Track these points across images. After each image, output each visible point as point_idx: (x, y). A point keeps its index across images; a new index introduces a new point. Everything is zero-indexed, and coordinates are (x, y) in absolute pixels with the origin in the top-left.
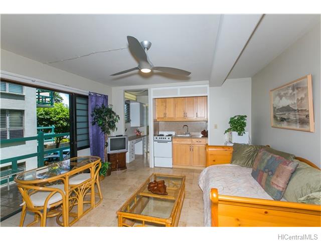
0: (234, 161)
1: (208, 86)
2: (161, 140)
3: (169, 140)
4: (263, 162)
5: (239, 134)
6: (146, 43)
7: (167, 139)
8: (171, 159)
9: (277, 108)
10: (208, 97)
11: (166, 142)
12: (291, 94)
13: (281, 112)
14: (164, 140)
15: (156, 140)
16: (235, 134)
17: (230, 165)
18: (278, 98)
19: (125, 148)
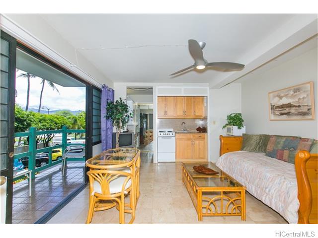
0: (245, 148)
1: (208, 88)
2: (165, 136)
3: (172, 136)
4: (279, 144)
5: (239, 128)
6: (201, 44)
7: (171, 135)
8: (174, 153)
9: (276, 106)
10: (208, 97)
11: (170, 138)
12: (292, 95)
13: (281, 108)
14: (168, 136)
15: (160, 136)
16: (235, 128)
17: (240, 151)
18: (277, 99)
19: (131, 145)
